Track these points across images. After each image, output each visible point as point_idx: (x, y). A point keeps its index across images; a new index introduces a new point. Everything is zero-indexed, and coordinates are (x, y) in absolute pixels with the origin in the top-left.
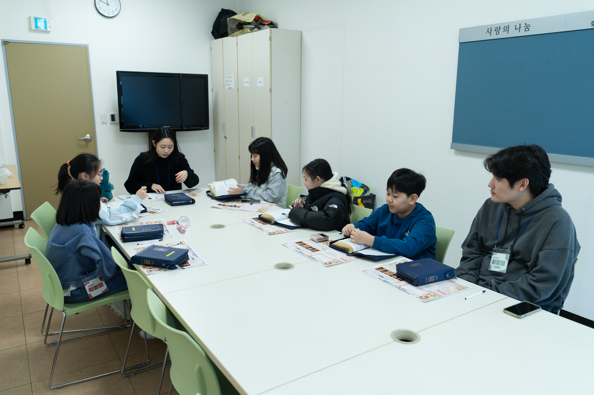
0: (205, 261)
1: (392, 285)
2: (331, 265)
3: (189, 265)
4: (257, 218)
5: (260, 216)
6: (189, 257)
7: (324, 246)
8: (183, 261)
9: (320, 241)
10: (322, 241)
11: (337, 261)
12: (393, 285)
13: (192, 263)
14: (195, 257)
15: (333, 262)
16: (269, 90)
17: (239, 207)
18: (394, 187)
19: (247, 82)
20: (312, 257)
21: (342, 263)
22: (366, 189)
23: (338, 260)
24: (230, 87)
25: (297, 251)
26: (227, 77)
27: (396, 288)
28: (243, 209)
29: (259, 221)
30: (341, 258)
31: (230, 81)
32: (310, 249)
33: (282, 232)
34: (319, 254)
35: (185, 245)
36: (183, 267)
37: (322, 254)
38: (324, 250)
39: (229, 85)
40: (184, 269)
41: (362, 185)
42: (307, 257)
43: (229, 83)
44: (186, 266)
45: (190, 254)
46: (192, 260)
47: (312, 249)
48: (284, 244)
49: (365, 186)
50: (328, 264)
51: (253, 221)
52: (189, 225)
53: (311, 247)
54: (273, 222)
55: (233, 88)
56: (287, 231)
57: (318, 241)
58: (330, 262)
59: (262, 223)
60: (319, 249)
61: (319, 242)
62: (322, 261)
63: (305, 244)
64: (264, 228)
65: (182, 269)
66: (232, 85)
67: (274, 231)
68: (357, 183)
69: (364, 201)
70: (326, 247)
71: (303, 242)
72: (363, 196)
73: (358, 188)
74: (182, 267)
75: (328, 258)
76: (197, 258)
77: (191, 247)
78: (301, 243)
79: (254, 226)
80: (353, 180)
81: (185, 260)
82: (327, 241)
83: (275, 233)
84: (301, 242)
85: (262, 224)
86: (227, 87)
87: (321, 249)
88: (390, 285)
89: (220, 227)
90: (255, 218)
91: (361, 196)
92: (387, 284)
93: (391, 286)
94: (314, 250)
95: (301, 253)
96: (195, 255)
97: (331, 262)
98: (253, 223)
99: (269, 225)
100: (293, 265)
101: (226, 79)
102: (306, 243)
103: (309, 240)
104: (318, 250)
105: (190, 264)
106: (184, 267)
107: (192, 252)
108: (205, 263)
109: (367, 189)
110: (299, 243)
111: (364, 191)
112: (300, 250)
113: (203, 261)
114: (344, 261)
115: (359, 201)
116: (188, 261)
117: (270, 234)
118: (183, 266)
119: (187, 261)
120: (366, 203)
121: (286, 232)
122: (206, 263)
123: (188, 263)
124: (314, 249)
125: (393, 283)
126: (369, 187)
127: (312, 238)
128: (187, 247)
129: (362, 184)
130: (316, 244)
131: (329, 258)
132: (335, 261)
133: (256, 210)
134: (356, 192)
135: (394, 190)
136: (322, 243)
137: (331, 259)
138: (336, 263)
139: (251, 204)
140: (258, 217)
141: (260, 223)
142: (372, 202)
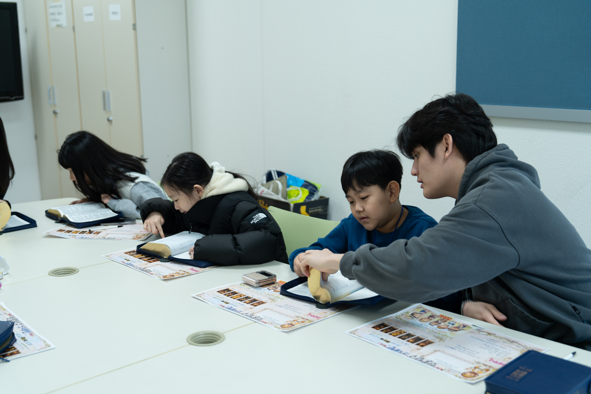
0: (49, 342)
1: (408, 355)
2: (293, 327)
3: (18, 352)
4: (134, 251)
5: (139, 247)
6: (16, 336)
7: (271, 294)
8: (5, 346)
9: (261, 284)
10: (265, 285)
11: (303, 320)
12: (410, 355)
13: (23, 348)
14: (27, 336)
15: (295, 322)
16: (131, 27)
17: (98, 233)
18: (355, 183)
19: (90, 15)
20: (254, 316)
21: (311, 323)
22: (312, 188)
23: (304, 317)
24: (59, 23)
25: (224, 307)
26: (53, 7)
27: (416, 361)
28: (107, 237)
29: (140, 256)
30: (308, 312)
31: (59, 14)
32: (247, 301)
33: (186, 274)
34: (265, 309)
35: (5, 312)
36: (5, 358)
37: (271, 310)
38: (273, 300)
39: (55, 20)
40: (9, 361)
41: (306, 183)
42: (246, 317)
43: (57, 17)
44: (12, 354)
45: (16, 330)
46: (22, 341)
47: (251, 301)
48: (197, 295)
49: (311, 184)
50: (288, 327)
51: (128, 257)
52: (7, 274)
53: (247, 298)
54: (165, 257)
55: (65, 24)
56: (196, 271)
57: (258, 285)
58: (289, 323)
59: (146, 259)
60: (264, 300)
61: (260, 286)
62: (276, 322)
63: (235, 293)
64: (151, 269)
65: (3, 362)
66: (63, 20)
67: (172, 272)
68: (295, 180)
69: (311, 210)
70: (276, 296)
71: (230, 288)
72: (308, 200)
73: (299, 188)
74: (3, 359)
75: (284, 315)
76: (31, 337)
77: (16, 316)
78: (228, 292)
79: (133, 265)
80: (290, 176)
81: (8, 343)
82: (273, 283)
83: (175, 277)
84: (228, 290)
85: (146, 262)
86: (53, 24)
87: (268, 300)
88: (404, 356)
89: (69, 271)
90: (130, 252)
91: (305, 201)
92: (399, 354)
93: (406, 357)
94: (254, 302)
95: (233, 310)
96: (27, 330)
97: (293, 323)
98: (128, 260)
99: (159, 262)
100: (222, 334)
101: (51, 10)
102: (236, 291)
103: (241, 284)
104: (263, 303)
105: (20, 351)
106: (8, 358)
107: (20, 326)
108: (49, 346)
109: (315, 189)
110: (224, 291)
111: (310, 193)
112: (229, 306)
113: (45, 341)
114: (315, 320)
115: (303, 209)
116: (15, 345)
117: (166, 279)
118: (5, 356)
119: (12, 345)
120: (314, 212)
121: (194, 272)
122: (53, 346)
123: (15, 349)
124: (255, 300)
125: (409, 351)
126: (317, 185)
127: (246, 280)
128: (8, 317)
129: (305, 181)
130: (255, 290)
131: (287, 316)
132: (299, 321)
133: (131, 237)
134: (296, 195)
135: (358, 189)
136: (265, 289)
137: (290, 317)
138: (303, 325)
139: (119, 227)
140: (135, 249)
141: (141, 260)
142: (323, 210)
